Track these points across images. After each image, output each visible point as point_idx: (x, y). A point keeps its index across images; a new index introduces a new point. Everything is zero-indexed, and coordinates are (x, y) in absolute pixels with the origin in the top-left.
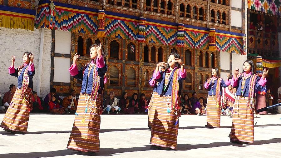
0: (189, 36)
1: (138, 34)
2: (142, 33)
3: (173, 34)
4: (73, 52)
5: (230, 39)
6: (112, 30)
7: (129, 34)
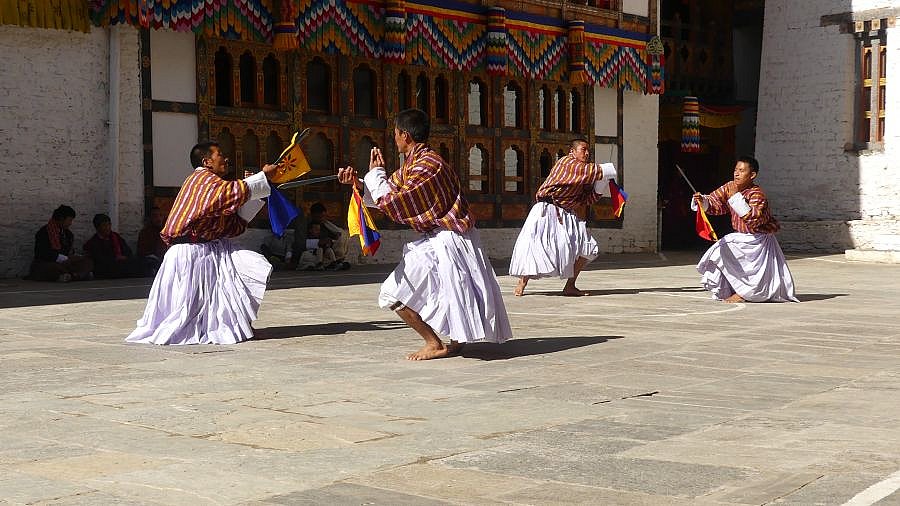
0: (516, 44)
1: (382, 39)
2: (397, 35)
3: (475, 39)
4: (202, 96)
5: (620, 49)
6: (314, 29)
7: (359, 40)
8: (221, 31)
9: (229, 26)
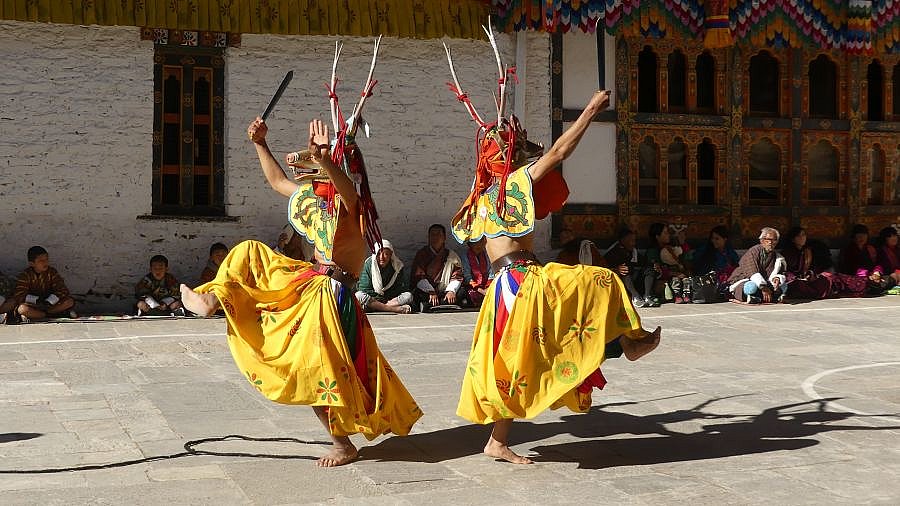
1: (845, 27)
2: (860, 22)
4: (623, 102)
6: (756, 20)
7: (814, 30)
8: (642, 30)
9: (651, 23)
